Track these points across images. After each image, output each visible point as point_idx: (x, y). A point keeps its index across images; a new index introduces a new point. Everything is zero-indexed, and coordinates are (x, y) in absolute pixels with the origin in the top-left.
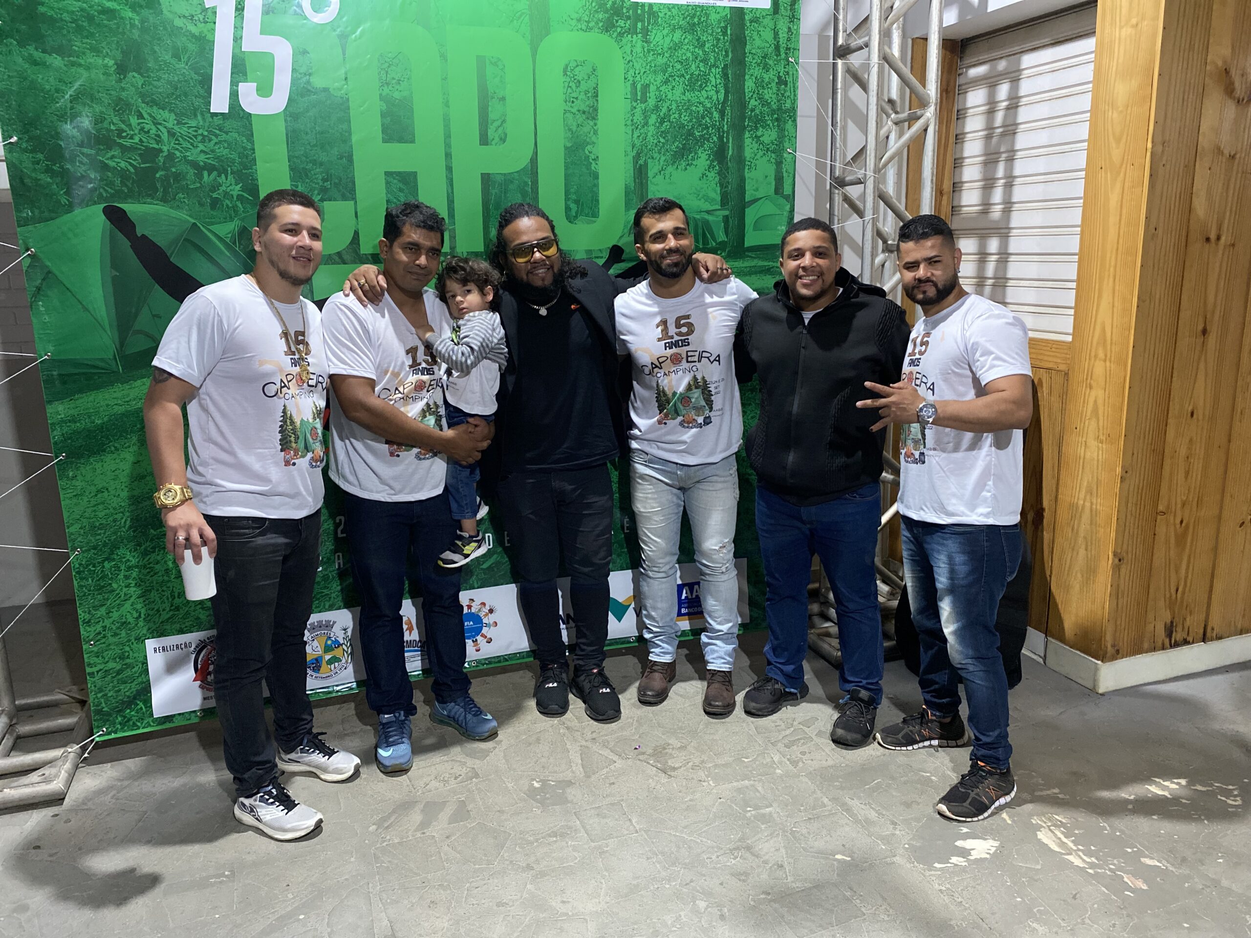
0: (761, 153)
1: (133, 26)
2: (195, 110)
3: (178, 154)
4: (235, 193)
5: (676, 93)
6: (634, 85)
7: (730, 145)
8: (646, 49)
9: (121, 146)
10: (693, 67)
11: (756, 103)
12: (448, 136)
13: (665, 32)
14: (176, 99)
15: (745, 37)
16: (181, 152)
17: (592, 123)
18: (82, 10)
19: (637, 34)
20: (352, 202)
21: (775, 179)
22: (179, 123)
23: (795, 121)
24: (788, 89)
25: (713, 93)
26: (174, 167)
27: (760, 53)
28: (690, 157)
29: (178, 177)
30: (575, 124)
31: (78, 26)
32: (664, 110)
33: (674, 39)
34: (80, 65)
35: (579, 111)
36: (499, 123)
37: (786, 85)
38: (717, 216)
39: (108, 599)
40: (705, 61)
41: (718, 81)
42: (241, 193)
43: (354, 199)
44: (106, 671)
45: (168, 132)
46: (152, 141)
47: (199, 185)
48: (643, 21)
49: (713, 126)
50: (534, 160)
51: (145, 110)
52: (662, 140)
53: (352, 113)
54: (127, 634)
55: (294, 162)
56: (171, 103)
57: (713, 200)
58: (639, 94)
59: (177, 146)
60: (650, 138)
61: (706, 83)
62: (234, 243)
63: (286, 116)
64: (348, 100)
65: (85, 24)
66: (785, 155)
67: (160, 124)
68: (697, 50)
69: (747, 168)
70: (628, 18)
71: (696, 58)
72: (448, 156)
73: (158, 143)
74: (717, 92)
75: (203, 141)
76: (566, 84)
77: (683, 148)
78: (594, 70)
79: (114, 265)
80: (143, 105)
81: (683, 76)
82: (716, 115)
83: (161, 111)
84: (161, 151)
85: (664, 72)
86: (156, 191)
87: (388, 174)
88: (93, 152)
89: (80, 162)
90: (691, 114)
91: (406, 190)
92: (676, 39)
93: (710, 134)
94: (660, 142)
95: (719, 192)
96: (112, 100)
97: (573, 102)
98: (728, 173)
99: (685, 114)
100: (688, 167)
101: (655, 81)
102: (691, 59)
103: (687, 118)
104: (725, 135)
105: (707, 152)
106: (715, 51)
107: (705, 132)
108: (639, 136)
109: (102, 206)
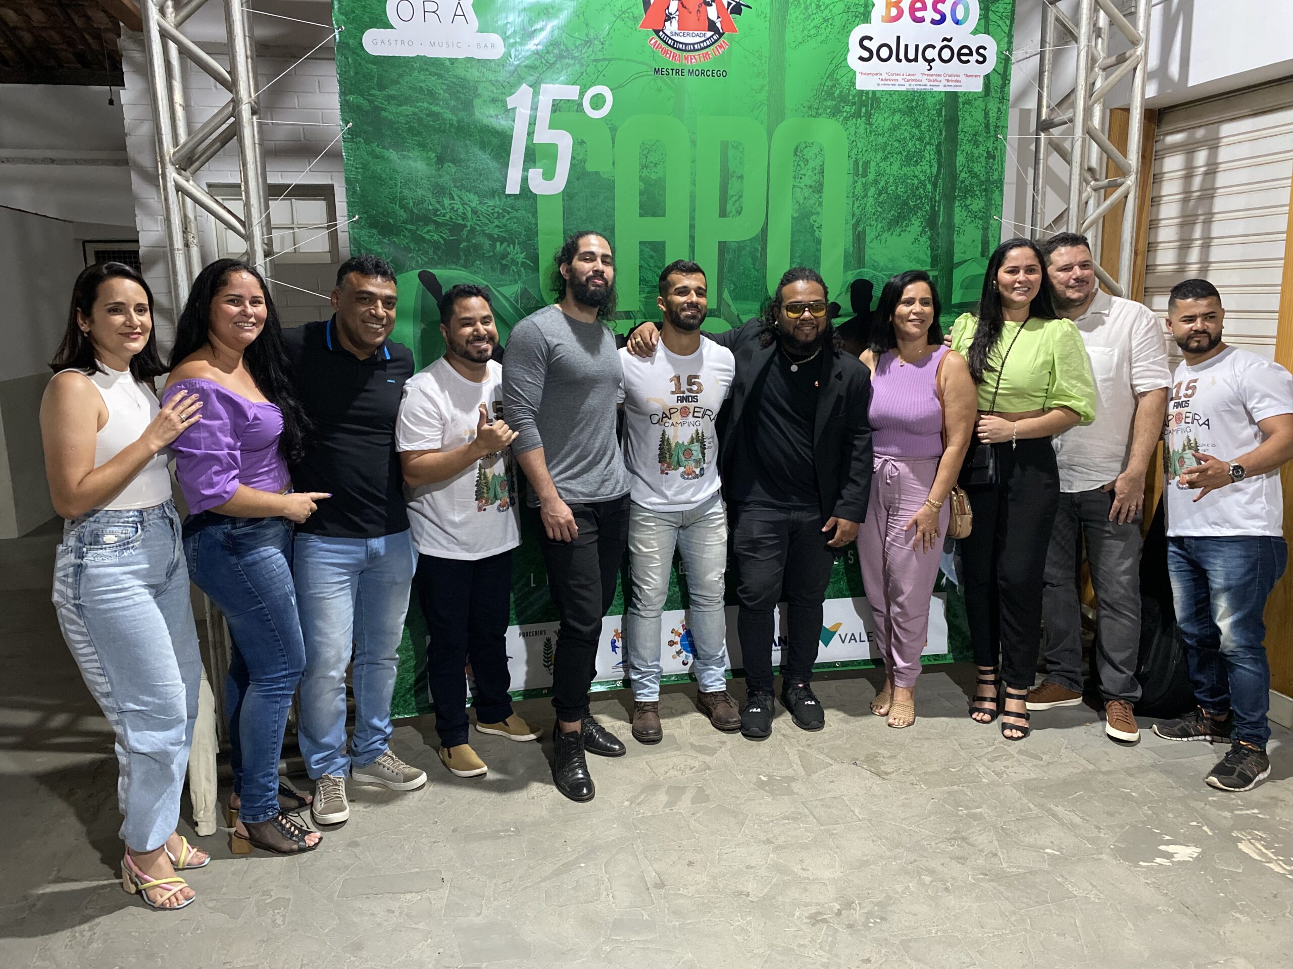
0: (969, 220)
1: (451, 126)
2: (494, 192)
3: (478, 228)
4: (520, 261)
5: (894, 168)
6: (856, 162)
7: (941, 213)
8: (868, 131)
9: (436, 222)
11: (966, 176)
12: (693, 210)
13: (886, 115)
14: (480, 183)
15: (958, 117)
16: (480, 227)
17: (817, 196)
18: (414, 114)
19: (861, 117)
21: (982, 243)
22: (480, 203)
23: (1001, 191)
24: (996, 162)
25: (928, 167)
26: (474, 238)
27: (971, 131)
28: (904, 224)
29: (477, 247)
30: (802, 197)
31: (410, 126)
32: (882, 183)
34: (410, 158)
35: (806, 186)
36: (736, 198)
37: (994, 158)
40: (920, 139)
41: (932, 157)
42: (524, 260)
45: (472, 210)
46: (459, 218)
47: (492, 254)
48: (866, 106)
49: (926, 196)
50: (764, 230)
51: (455, 193)
52: (879, 209)
53: (616, 191)
56: (476, 187)
57: (924, 261)
58: (861, 169)
59: (478, 222)
60: (869, 209)
61: (921, 159)
62: (517, 302)
63: (563, 197)
64: (614, 181)
65: (416, 125)
66: (991, 221)
67: (467, 204)
68: (914, 130)
69: (956, 233)
70: (854, 104)
71: (913, 137)
72: (692, 227)
73: (463, 219)
74: (931, 167)
75: (498, 218)
76: (796, 163)
77: (898, 217)
78: (821, 150)
79: (424, 319)
80: (455, 189)
81: (901, 153)
82: (929, 187)
83: (468, 193)
84: (465, 226)
85: (884, 150)
86: (459, 258)
87: (642, 243)
88: (413, 227)
89: (404, 236)
90: (906, 186)
91: (656, 258)
92: (896, 121)
93: (923, 204)
94: (877, 211)
95: (929, 255)
96: (432, 186)
97: (801, 178)
98: (938, 238)
99: (901, 186)
100: (902, 233)
101: (875, 158)
102: (908, 138)
103: (902, 190)
104: (937, 204)
105: (920, 220)
106: (930, 131)
107: (919, 201)
108: (859, 207)
109: (418, 271)
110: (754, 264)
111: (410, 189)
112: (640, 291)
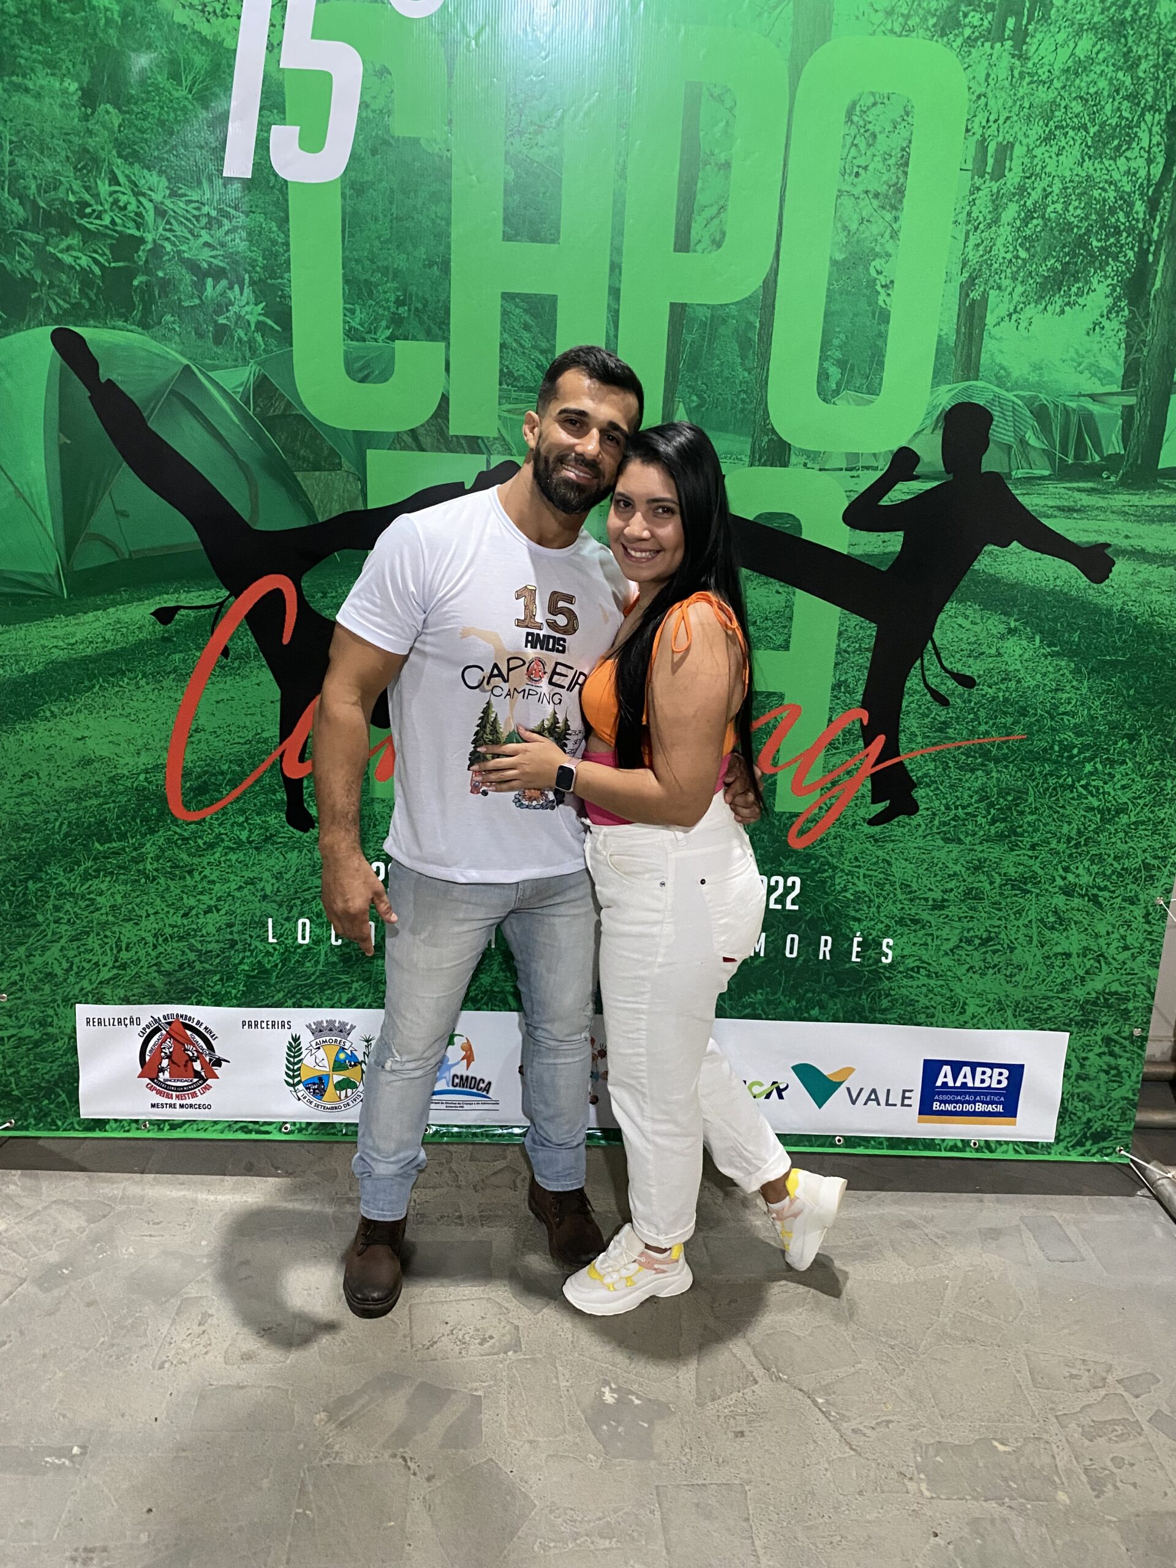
1: (109, 22)
2: (200, 171)
3: (168, 247)
4: (253, 320)
5: (1066, 162)
6: (982, 145)
7: (1160, 269)
8: (1016, 73)
9: (82, 229)
10: (1108, 109)
12: (618, 232)
13: (1061, 37)
14: (170, 152)
16: (173, 244)
17: (889, 217)
19: (1002, 40)
20: (443, 345)
22: (173, 194)
25: (1141, 162)
26: (160, 268)
28: (1074, 289)
29: (166, 285)
30: (856, 217)
31: (25, 21)
32: (1036, 195)
34: (27, 90)
35: (867, 192)
36: (714, 210)
38: (1111, 406)
39: (29, 936)
40: (1133, 98)
41: (1156, 139)
42: (262, 318)
43: (446, 339)
44: (20, 1039)
45: (156, 208)
46: (131, 224)
47: (197, 301)
48: (1019, 15)
49: (1130, 230)
50: (770, 285)
51: (121, 169)
52: (1023, 254)
53: (455, 184)
54: (52, 991)
55: (352, 270)
56: (163, 159)
57: (1109, 374)
58: (990, 161)
59: (168, 234)
60: (999, 250)
61: (1129, 143)
62: (247, 403)
63: (343, 188)
64: (450, 160)
67: (144, 195)
68: (1120, 74)
71: (1117, 91)
72: (615, 268)
73: (138, 227)
74: (1150, 161)
75: (208, 227)
76: (849, 140)
77: (1064, 272)
78: (907, 114)
79: (63, 428)
80: (119, 161)
81: (1084, 127)
82: (1140, 207)
83: (145, 171)
84: (142, 241)
85: (1047, 120)
86: (131, 307)
87: (507, 297)
88: (40, 239)
89: (22, 255)
90: (1088, 204)
91: (535, 329)
92: (1080, 53)
93: (1122, 246)
94: (1017, 257)
95: (1122, 360)
96: (72, 151)
97: (857, 174)
98: (1147, 323)
99: (1076, 203)
100: (1067, 309)
101: (1026, 136)
102: (1106, 93)
103: (1079, 211)
104: (1152, 249)
105: (1109, 281)
106: (1158, 78)
107: (1112, 240)
108: (978, 245)
109: (51, 329)
110: (743, 357)
111: (30, 157)
112: (500, 397)
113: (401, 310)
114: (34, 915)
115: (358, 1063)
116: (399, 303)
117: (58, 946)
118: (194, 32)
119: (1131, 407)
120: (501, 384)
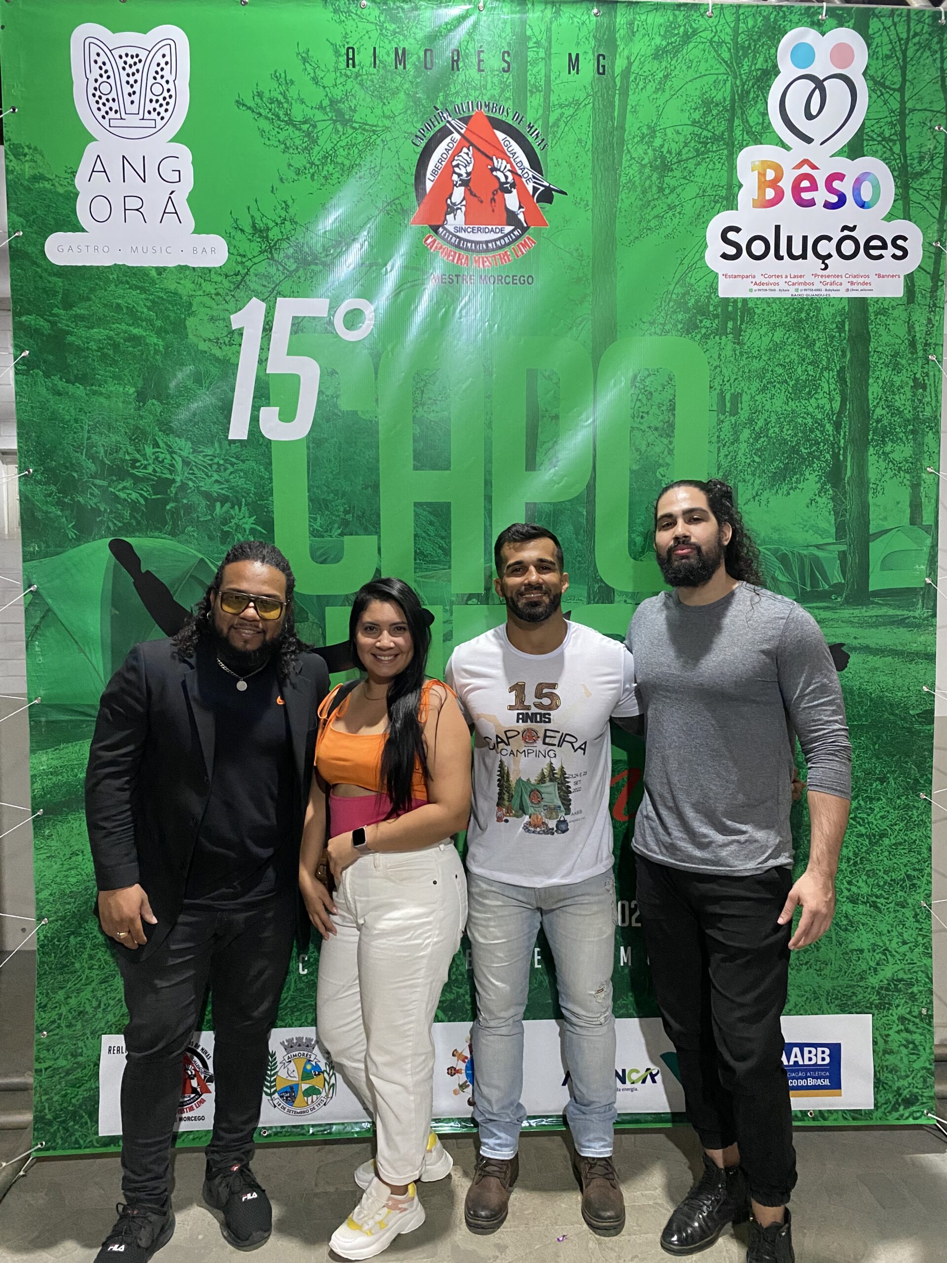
0: (890, 473)
1: (156, 352)
2: (213, 437)
3: (191, 484)
4: (247, 527)
5: (777, 403)
6: (722, 396)
7: (849, 464)
8: (737, 353)
9: (133, 476)
10: (799, 370)
11: (884, 412)
12: (489, 460)
13: (763, 331)
14: (194, 426)
15: (868, 333)
16: (194, 482)
17: (666, 441)
18: (110, 338)
19: (726, 334)
20: (376, 537)
21: (911, 506)
22: (195, 452)
23: (937, 433)
24: (927, 393)
25: (825, 401)
26: (185, 497)
27: (888, 351)
28: (794, 479)
29: (189, 509)
30: (645, 442)
31: (102, 353)
32: (761, 423)
33: (775, 338)
34: (101, 394)
35: (650, 427)
36: (551, 444)
37: (924, 387)
38: (831, 552)
39: (68, 981)
40: (814, 363)
41: (832, 387)
42: (254, 526)
43: (378, 533)
44: (55, 1069)
45: (183, 461)
46: (165, 471)
47: (210, 517)
48: (734, 320)
49: (826, 441)
50: (591, 488)
51: (161, 438)
52: (757, 459)
53: (381, 437)
54: (83, 1026)
55: (314, 493)
56: (189, 431)
57: (825, 531)
58: (728, 405)
59: (191, 477)
60: (741, 458)
61: (816, 390)
63: (308, 443)
64: (377, 423)
65: (111, 352)
66: (924, 476)
68: (804, 350)
69: (871, 491)
70: (716, 316)
71: (804, 360)
72: (489, 482)
73: (171, 473)
74: (831, 400)
75: (218, 470)
76: (635, 397)
77: (786, 469)
78: (671, 380)
79: (115, 604)
80: (160, 433)
81: (785, 382)
82: (829, 427)
83: (177, 439)
84: (173, 481)
85: (761, 379)
86: (165, 523)
87: (417, 505)
88: (105, 483)
89: (92, 494)
90: (795, 427)
91: (437, 524)
93: (821, 452)
94: (754, 461)
95: (833, 522)
96: (130, 429)
97: (642, 417)
98: (845, 498)
99: (788, 427)
100: (791, 491)
101: (749, 389)
102: (796, 362)
103: (790, 432)
104: (841, 452)
105: (816, 473)
106: (828, 351)
107: (814, 448)
108: (727, 456)
109: (109, 540)
110: (577, 534)
111: (101, 434)
112: (415, 568)
113: (347, 516)
114: (73, 963)
115: (321, 1072)
116: (346, 512)
117: (90, 988)
118: (211, 355)
119: (844, 552)
120: (415, 560)
